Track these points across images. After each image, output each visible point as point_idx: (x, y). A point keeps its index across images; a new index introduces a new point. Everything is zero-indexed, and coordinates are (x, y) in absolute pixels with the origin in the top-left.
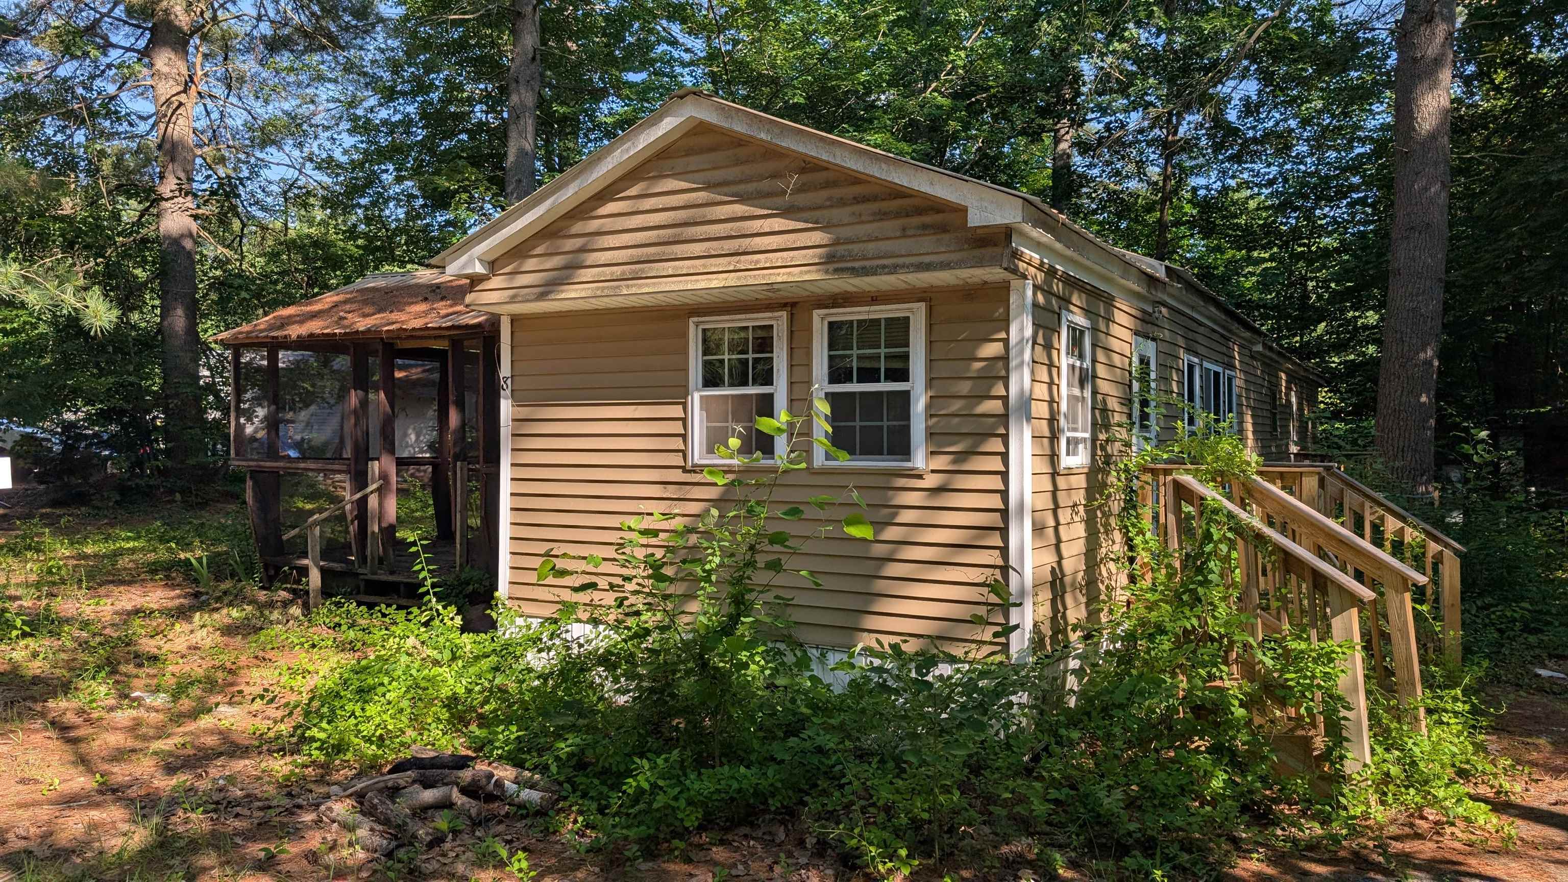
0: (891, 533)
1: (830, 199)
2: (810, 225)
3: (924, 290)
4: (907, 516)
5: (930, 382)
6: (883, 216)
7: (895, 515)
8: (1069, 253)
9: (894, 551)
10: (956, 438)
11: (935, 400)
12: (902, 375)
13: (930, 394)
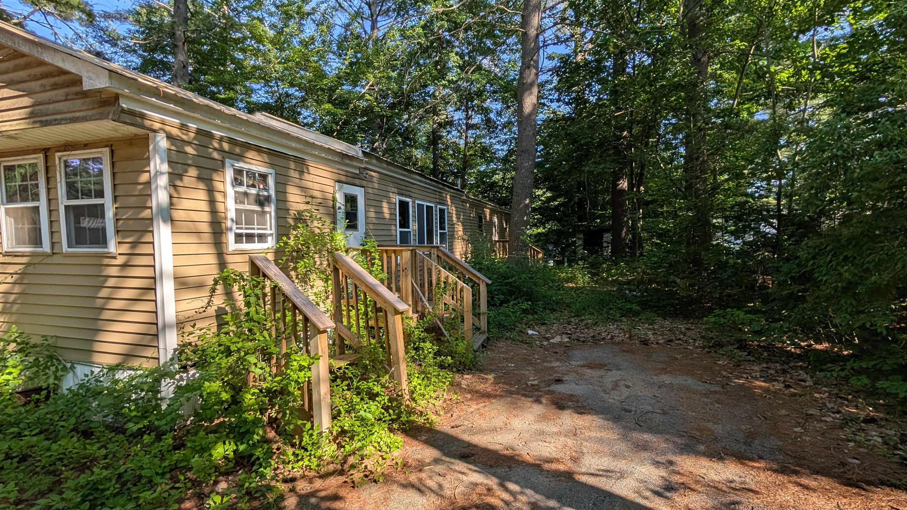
0: (104, 293)
1: (29, 76)
2: (21, 93)
3: (108, 140)
4: (111, 282)
5: (115, 198)
6: (55, 87)
7: (105, 281)
8: (227, 125)
9: (105, 304)
10: (132, 233)
11: (119, 210)
12: (100, 194)
13: (115, 206)
